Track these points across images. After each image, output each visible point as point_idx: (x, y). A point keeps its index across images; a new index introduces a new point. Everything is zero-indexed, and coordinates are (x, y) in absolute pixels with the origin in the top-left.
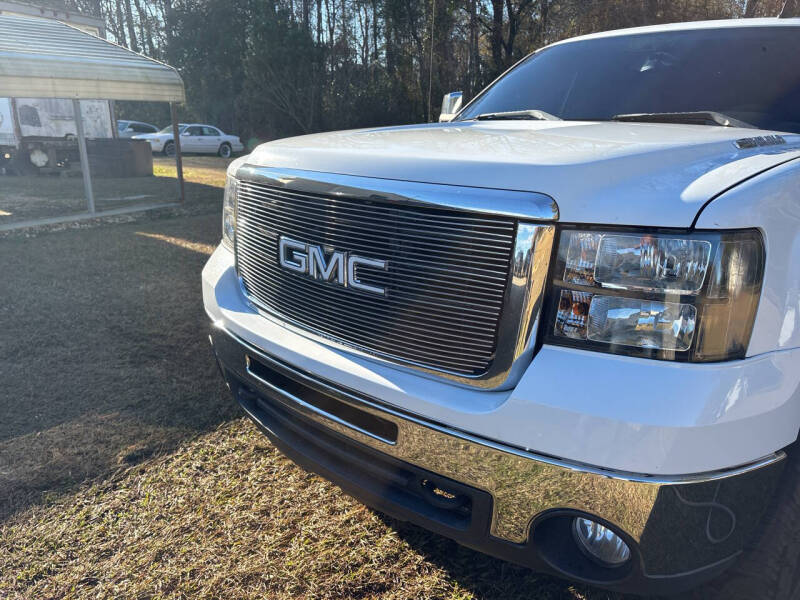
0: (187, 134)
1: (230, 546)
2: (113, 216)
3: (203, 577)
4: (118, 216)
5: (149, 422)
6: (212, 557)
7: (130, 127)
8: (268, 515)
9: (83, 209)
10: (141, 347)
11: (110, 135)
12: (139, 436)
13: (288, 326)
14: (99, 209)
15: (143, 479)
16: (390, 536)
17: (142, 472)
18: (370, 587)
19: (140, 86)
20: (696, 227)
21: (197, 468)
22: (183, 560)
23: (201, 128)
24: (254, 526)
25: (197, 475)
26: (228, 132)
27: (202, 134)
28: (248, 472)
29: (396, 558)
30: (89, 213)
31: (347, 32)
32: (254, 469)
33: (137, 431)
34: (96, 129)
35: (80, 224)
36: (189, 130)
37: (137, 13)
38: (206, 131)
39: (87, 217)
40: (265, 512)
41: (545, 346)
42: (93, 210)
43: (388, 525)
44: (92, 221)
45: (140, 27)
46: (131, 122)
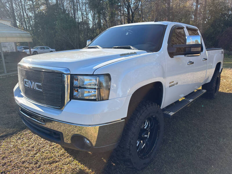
0: (40, 49)
1: (22, 155)
2: (12, 74)
3: (13, 162)
4: (14, 74)
5: (8, 128)
6: (16, 158)
7: (23, 48)
8: (34, 148)
9: (4, 72)
10: (11, 109)
11: (15, 51)
12: (5, 131)
13: (27, 100)
14: (8, 72)
15: (4, 141)
16: (63, 150)
17: (4, 140)
18: (54, 162)
19: (18, 38)
20: (94, 74)
21: (18, 138)
22: (9, 159)
23: (44, 47)
24: (29, 150)
25: (18, 140)
26: (52, 48)
27: (44, 49)
28: (31, 138)
29: (63, 155)
30: (5, 74)
31: (87, 18)
32: (33, 137)
33: (5, 130)
34: (11, 49)
35: (2, 77)
36: (40, 48)
37: (26, 15)
38: (45, 48)
39: (4, 75)
40: (33, 147)
41: (72, 100)
42: (6, 73)
43: (63, 148)
44: (6, 76)
45: (27, 19)
46: (23, 46)
